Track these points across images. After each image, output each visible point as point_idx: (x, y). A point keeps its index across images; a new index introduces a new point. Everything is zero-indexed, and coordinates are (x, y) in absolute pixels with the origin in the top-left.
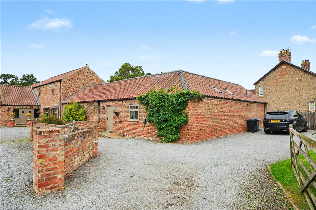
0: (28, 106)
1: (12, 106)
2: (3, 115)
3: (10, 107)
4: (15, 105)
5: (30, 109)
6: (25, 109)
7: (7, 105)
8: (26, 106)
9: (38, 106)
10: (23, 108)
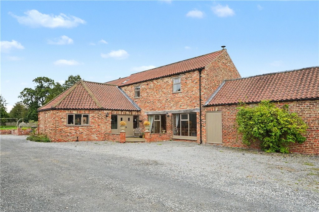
0: (128, 110)
1: (110, 111)
2: (99, 124)
3: (108, 111)
4: (113, 110)
5: (129, 115)
6: (124, 115)
7: (105, 110)
8: (126, 110)
9: (138, 111)
10: (123, 113)
